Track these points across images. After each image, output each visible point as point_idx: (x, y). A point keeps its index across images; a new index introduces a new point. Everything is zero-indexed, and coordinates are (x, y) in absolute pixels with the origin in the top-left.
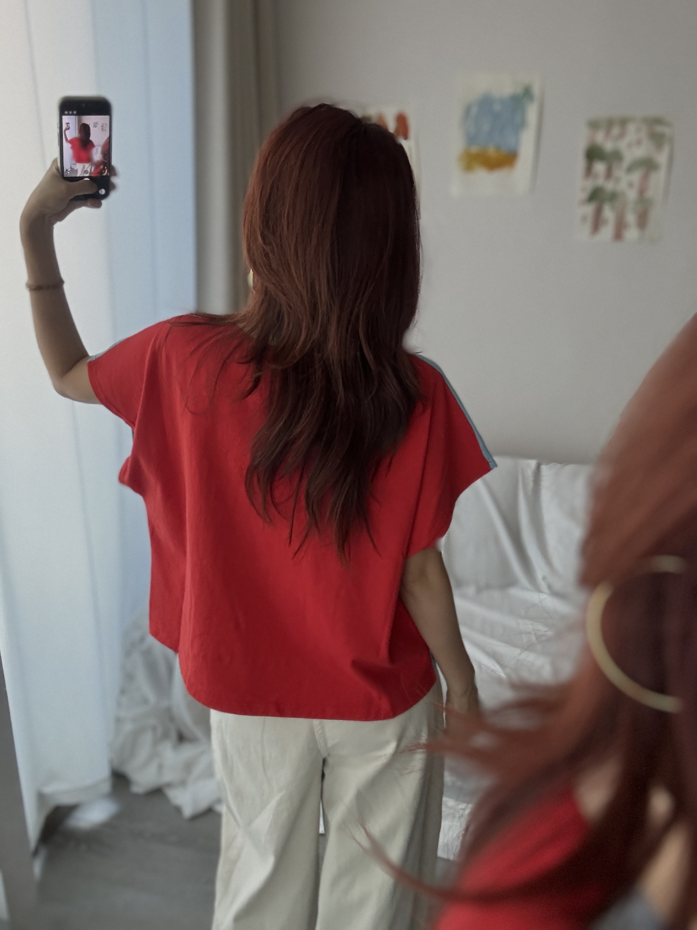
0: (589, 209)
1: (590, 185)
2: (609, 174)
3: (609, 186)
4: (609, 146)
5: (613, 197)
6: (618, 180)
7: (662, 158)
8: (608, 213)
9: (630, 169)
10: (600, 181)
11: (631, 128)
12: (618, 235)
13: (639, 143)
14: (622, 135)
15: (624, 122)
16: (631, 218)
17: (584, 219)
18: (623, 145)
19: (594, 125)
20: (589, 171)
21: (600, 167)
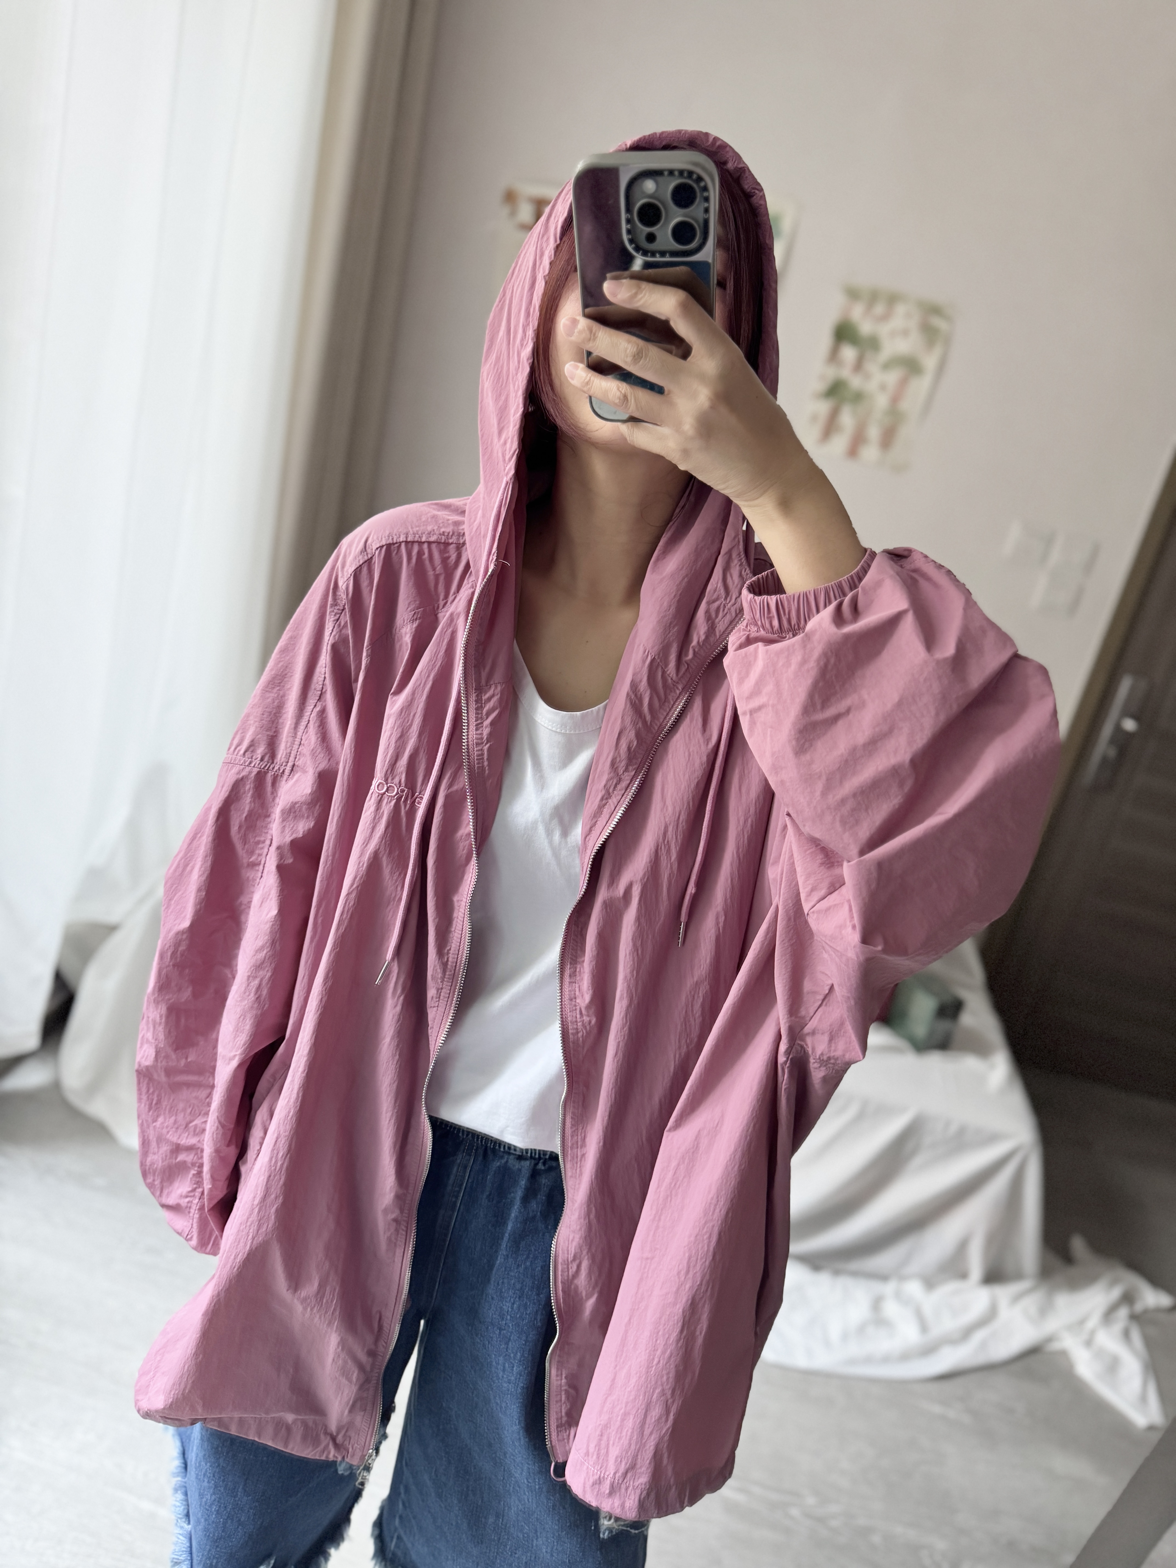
0: (823, 408)
1: (831, 373)
2: (858, 366)
3: (855, 382)
4: (865, 328)
5: (858, 397)
6: (868, 377)
7: (930, 362)
8: (847, 419)
9: (887, 366)
10: (846, 373)
11: (900, 310)
12: (853, 451)
13: (905, 333)
14: (885, 317)
15: (893, 299)
16: (874, 432)
17: (814, 418)
18: (884, 331)
19: (853, 294)
20: (834, 356)
21: (849, 353)
